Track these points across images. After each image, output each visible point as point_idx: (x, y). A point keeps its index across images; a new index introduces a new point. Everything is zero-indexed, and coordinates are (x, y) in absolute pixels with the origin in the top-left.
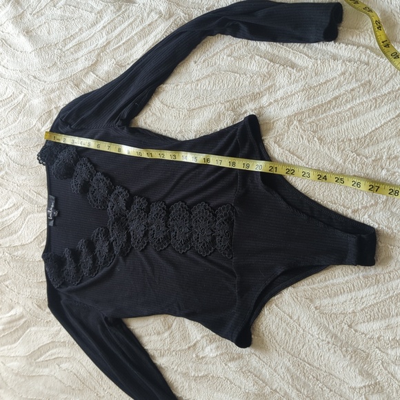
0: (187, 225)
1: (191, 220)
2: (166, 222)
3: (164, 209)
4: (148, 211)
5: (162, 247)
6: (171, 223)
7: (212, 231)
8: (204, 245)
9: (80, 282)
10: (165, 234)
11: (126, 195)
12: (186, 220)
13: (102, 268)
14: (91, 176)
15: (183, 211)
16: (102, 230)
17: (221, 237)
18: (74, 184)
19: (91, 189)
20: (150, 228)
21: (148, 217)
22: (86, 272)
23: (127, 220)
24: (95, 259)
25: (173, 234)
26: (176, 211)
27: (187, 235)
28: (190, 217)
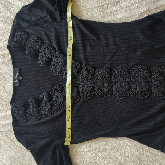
0: (127, 81)
1: (129, 77)
2: (109, 80)
3: (107, 72)
4: (94, 74)
5: (106, 96)
6: (113, 81)
7: (149, 83)
8: (142, 92)
9: (40, 119)
10: (109, 87)
11: (78, 65)
12: (126, 78)
13: (57, 111)
14: (52, 54)
15: (123, 72)
16: (59, 87)
17: (157, 86)
18: (40, 60)
19: (53, 63)
20: (96, 85)
21: (94, 78)
22: (44, 113)
23: (77, 81)
24: (52, 105)
25: (115, 87)
26: (118, 73)
27: (127, 87)
28: (129, 75)
